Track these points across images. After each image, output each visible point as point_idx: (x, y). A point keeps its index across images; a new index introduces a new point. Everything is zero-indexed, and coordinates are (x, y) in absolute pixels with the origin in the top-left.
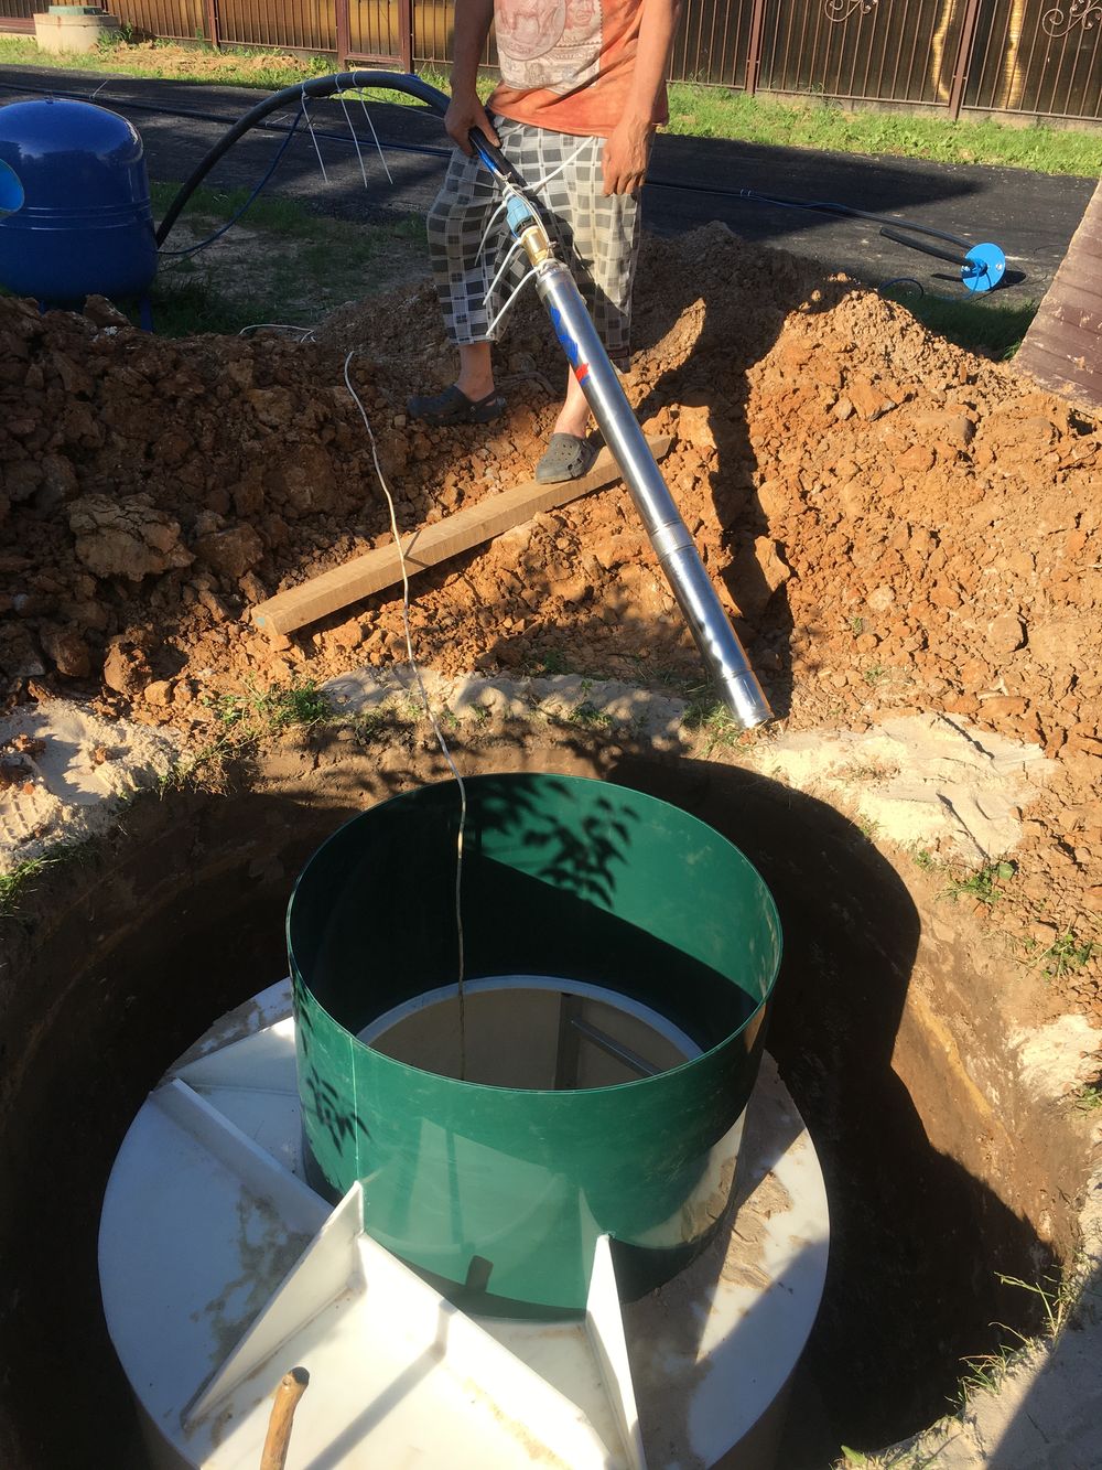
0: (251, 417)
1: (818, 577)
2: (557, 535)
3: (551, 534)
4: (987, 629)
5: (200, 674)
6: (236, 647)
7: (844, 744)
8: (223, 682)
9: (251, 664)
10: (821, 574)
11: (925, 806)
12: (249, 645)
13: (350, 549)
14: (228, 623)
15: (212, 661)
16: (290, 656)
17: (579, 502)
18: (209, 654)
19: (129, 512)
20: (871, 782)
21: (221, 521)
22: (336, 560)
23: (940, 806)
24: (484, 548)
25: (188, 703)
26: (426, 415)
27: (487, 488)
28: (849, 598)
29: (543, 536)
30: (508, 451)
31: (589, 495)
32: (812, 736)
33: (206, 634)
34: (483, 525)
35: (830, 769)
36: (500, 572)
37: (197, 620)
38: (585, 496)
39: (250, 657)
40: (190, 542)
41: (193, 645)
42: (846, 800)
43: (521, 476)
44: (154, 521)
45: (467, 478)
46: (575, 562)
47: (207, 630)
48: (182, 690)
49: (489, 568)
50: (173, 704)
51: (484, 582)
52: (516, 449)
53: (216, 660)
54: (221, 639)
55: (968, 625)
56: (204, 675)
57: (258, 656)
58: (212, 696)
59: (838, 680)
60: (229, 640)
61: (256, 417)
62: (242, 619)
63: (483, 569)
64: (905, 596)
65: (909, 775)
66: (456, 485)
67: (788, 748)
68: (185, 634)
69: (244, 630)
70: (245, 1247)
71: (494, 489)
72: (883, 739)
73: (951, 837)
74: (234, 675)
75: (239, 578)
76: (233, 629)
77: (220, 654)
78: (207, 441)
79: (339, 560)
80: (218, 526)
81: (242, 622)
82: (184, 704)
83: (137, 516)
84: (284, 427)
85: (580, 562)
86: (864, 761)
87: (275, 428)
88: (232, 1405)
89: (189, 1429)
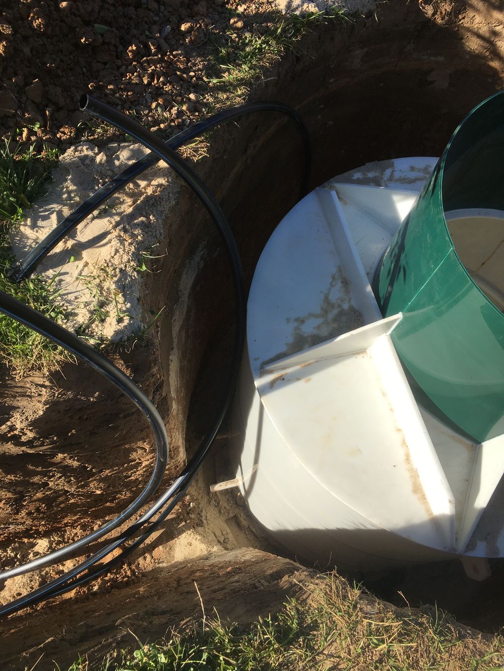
70: (326, 299)
88: (286, 374)
89: (262, 372)
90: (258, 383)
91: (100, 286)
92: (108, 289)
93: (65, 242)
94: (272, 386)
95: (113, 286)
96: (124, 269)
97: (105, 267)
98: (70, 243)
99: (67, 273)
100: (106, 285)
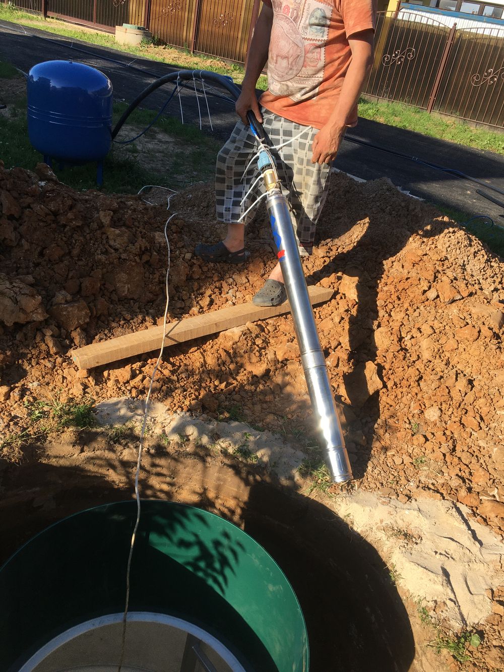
0: (104, 242)
1: (399, 391)
2: (257, 336)
3: (254, 335)
4: (492, 450)
5: (30, 385)
6: (58, 372)
7: (391, 509)
8: (43, 391)
9: (63, 382)
10: (401, 389)
11: (432, 576)
12: (66, 371)
13: (142, 323)
14: (57, 356)
15: (40, 378)
16: (87, 381)
17: (274, 318)
18: (40, 373)
19: (14, 286)
20: (402, 541)
21: (69, 298)
22: (132, 327)
23: (441, 578)
24: (216, 335)
25: (16, 402)
26: (203, 255)
27: (227, 300)
28: (415, 409)
29: (249, 336)
30: (244, 282)
31: (282, 315)
32: (372, 497)
33: (42, 361)
34: (216, 324)
35: (379, 524)
36: (221, 351)
37: (40, 352)
38: (279, 316)
39: (64, 378)
40: (48, 308)
41: (33, 366)
42: (385, 549)
43: (247, 297)
44: (26, 294)
45: (217, 293)
46: (264, 353)
47: (44, 359)
48: (15, 394)
49: (215, 347)
50: (8, 401)
51: (210, 355)
52: (249, 281)
53: (43, 377)
54: (49, 365)
55: (482, 443)
56: (33, 386)
57: (69, 378)
58: (32, 400)
59: (398, 461)
60: (55, 366)
61: (107, 242)
62: (67, 355)
63: (212, 347)
64: (447, 416)
65: (427, 546)
66: (210, 296)
67: (357, 502)
68: (30, 359)
69: (65, 362)
71: (230, 302)
72: (416, 513)
73: (444, 603)
74: (50, 388)
75: (72, 331)
76: (59, 360)
77: (47, 374)
78: (75, 252)
79: (134, 328)
80: (66, 301)
81: (66, 356)
82: (13, 403)
83: (18, 289)
84: (121, 250)
85: (266, 354)
86: (402, 525)
87: (116, 250)
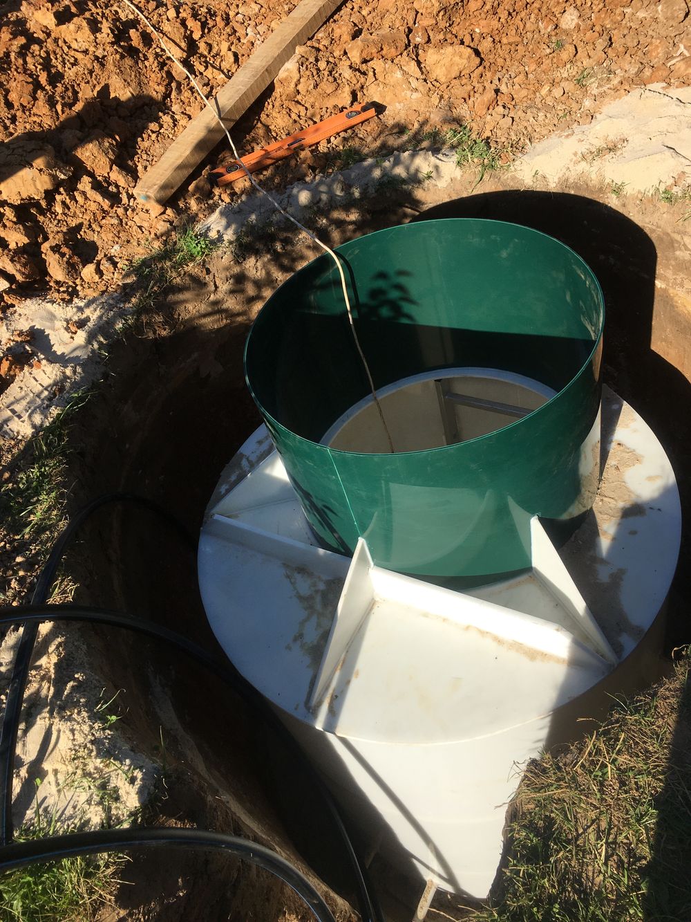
1: (517, 21)
2: (317, 60)
3: (312, 60)
5: (113, 251)
6: (129, 224)
7: (580, 136)
8: (130, 251)
9: (143, 232)
10: (519, 17)
11: (658, 157)
12: (136, 219)
13: (175, 125)
14: (115, 208)
15: (116, 239)
16: (167, 217)
17: (323, 29)
18: (112, 235)
20: (608, 157)
21: (79, 134)
22: (169, 137)
23: (668, 153)
24: (271, 88)
27: (253, 44)
28: (546, 28)
29: (307, 63)
30: (257, 10)
31: (328, 20)
32: (554, 139)
33: (104, 221)
34: (266, 70)
35: (575, 158)
37: (94, 214)
39: (140, 227)
41: (99, 232)
42: (593, 176)
43: (273, 25)
44: (34, 149)
45: (235, 41)
46: (337, 75)
47: (103, 218)
48: (106, 265)
49: (277, 104)
50: (104, 277)
51: (278, 115)
52: (262, 6)
53: (119, 238)
54: (115, 221)
57: (145, 225)
58: (127, 263)
59: (557, 92)
60: (121, 220)
62: (123, 202)
63: (273, 106)
64: (587, 10)
65: (636, 140)
66: (230, 50)
67: (538, 155)
68: (90, 226)
69: (128, 210)
70: (301, 598)
71: (258, 42)
72: (608, 120)
73: (683, 173)
74: (135, 244)
75: (108, 173)
76: (120, 211)
77: (119, 232)
81: (124, 205)
82: (112, 275)
84: (92, 49)
85: (340, 75)
86: (600, 143)
88: (334, 690)
89: (313, 712)
90: (319, 726)
91: (86, 774)
92: (96, 768)
93: (18, 776)
94: (334, 713)
95: (98, 762)
96: (93, 738)
97: (75, 755)
98: (23, 772)
99: (45, 798)
100: (90, 768)
